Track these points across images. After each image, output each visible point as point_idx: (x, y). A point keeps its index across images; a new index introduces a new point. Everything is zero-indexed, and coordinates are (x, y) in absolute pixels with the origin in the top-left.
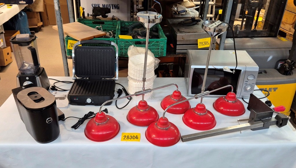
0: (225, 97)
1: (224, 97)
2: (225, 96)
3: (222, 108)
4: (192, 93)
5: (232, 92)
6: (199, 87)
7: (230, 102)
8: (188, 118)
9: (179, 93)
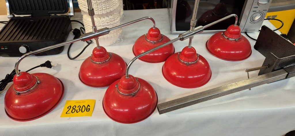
0: (224, 32)
1: (222, 33)
2: (225, 30)
3: (219, 49)
4: (177, 30)
5: (235, 25)
6: (187, 20)
7: (231, 39)
8: (169, 68)
9: (157, 30)
